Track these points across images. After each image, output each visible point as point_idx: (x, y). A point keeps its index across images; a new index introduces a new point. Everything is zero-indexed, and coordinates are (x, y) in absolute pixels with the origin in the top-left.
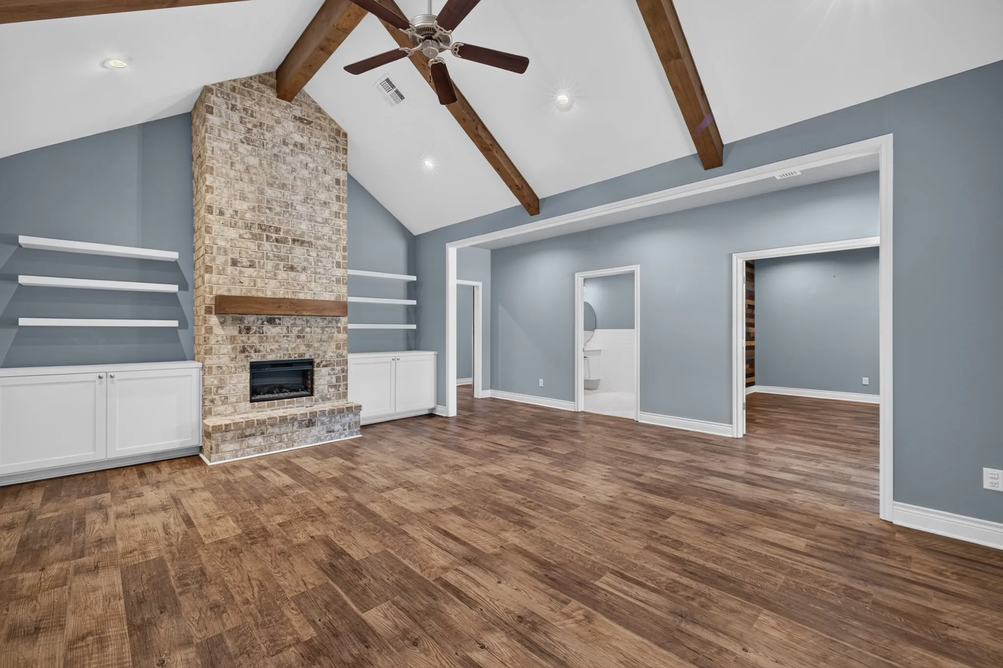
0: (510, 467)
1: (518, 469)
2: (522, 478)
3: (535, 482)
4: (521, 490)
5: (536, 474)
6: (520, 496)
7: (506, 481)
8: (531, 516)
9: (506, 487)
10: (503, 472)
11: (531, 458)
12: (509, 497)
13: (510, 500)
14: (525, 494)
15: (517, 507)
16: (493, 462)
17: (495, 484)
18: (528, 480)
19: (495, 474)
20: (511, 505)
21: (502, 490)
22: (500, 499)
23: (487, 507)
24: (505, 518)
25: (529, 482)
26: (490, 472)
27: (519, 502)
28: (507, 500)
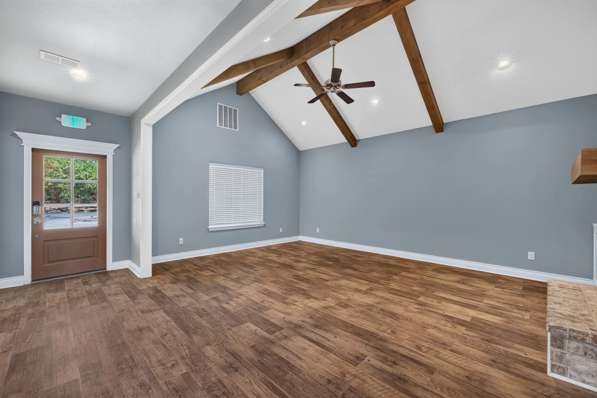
0: (302, 306)
1: (296, 303)
2: (294, 296)
3: (286, 294)
4: (295, 289)
5: (284, 300)
6: (297, 286)
7: (304, 294)
8: (293, 278)
9: (303, 290)
10: (307, 301)
11: (282, 316)
12: (303, 285)
13: (301, 284)
14: (295, 287)
15: (298, 281)
16: (317, 311)
17: (311, 292)
18: (290, 295)
19: (312, 300)
20: (301, 282)
21: (307, 289)
22: (307, 284)
23: (312, 282)
24: (304, 278)
25: (290, 293)
26: (316, 301)
27: (297, 283)
28: (303, 284)
